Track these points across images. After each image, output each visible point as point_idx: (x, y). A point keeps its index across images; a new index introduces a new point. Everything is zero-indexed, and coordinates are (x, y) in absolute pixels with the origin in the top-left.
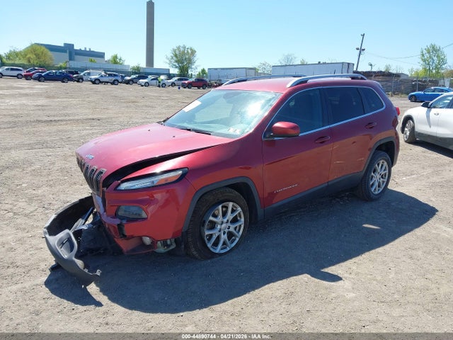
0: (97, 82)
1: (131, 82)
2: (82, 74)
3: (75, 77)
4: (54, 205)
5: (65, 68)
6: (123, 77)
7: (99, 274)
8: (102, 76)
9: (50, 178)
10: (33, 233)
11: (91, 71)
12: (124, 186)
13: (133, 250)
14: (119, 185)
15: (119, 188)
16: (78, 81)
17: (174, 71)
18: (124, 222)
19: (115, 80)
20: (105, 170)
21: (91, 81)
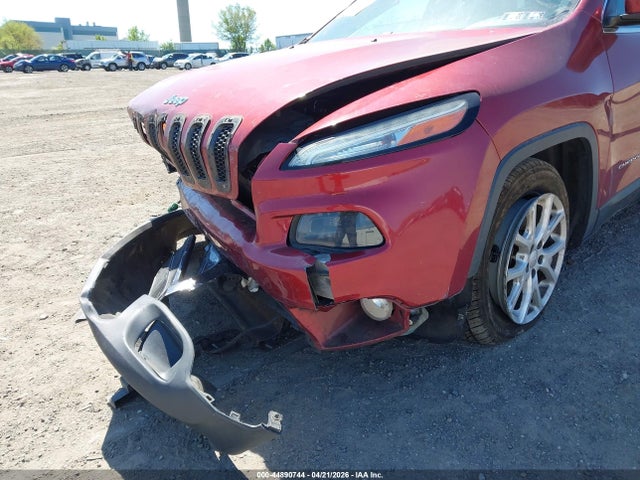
0: (113, 67)
1: (164, 66)
2: (88, 58)
3: (78, 63)
4: (86, 244)
5: (61, 51)
6: (151, 59)
7: (278, 426)
8: (118, 58)
9: (67, 196)
10: (51, 309)
11: (101, 52)
12: (309, 154)
13: (342, 338)
14: (293, 153)
15: (294, 162)
16: (83, 69)
17: (226, 45)
18: (323, 261)
19: (139, 64)
20: (240, 118)
21: (103, 67)
